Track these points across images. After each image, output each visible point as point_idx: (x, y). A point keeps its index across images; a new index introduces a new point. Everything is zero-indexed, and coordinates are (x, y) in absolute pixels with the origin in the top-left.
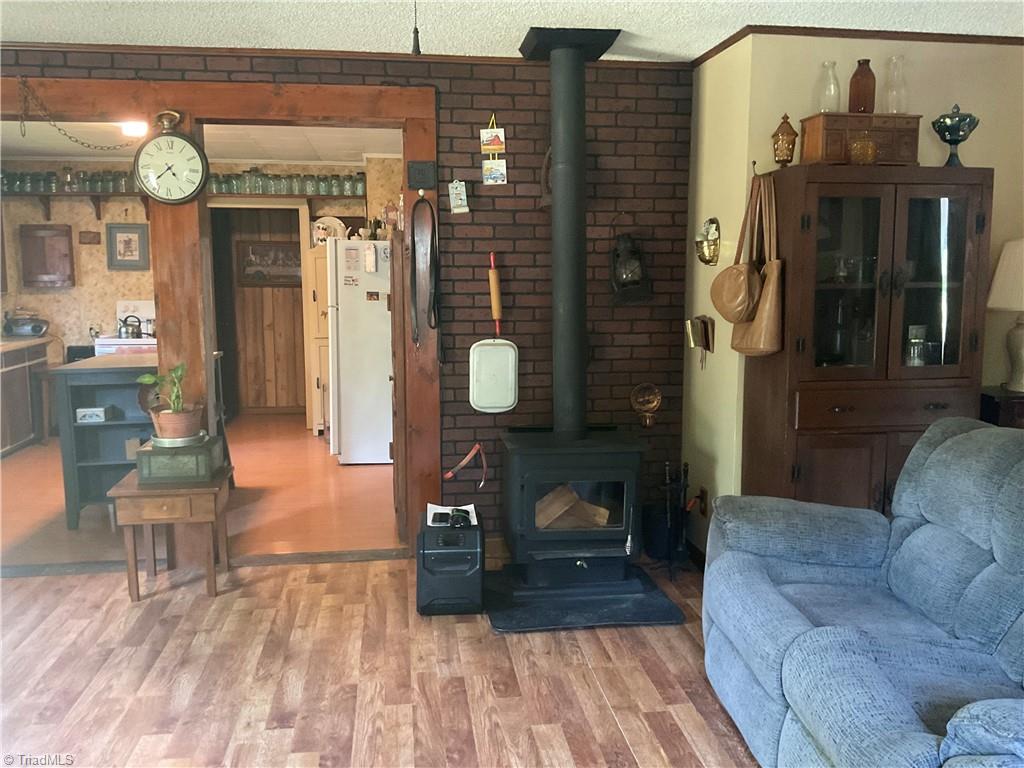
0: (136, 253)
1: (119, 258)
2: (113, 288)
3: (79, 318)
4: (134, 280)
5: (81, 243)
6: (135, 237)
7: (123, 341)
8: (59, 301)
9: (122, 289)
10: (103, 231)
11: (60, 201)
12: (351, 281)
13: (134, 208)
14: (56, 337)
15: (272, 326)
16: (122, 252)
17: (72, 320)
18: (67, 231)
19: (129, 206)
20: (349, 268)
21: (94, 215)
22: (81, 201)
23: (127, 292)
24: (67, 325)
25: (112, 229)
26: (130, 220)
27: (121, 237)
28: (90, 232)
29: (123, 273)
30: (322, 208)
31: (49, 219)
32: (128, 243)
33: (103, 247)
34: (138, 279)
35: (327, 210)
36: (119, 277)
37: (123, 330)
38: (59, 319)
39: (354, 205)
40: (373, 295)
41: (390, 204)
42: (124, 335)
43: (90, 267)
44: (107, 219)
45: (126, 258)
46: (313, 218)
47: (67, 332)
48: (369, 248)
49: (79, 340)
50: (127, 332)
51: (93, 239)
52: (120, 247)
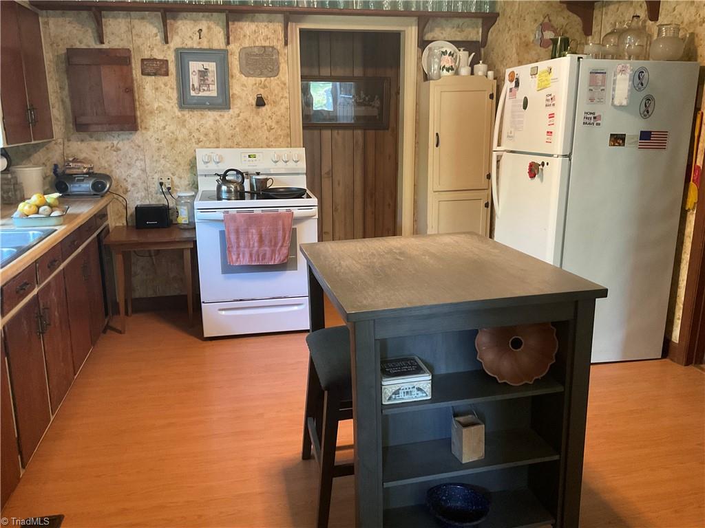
0: (214, 87)
1: (193, 93)
2: (185, 131)
3: (144, 171)
4: (211, 122)
5: (143, 73)
6: (212, 66)
7: (224, 203)
8: (118, 150)
9: (196, 135)
10: (171, 57)
11: (115, 17)
12: (592, 119)
13: (209, 28)
15: (331, 174)
16: (196, 85)
17: (136, 173)
18: (124, 57)
19: (204, 25)
20: (592, 100)
21: (159, 37)
22: (143, 18)
23: (202, 138)
24: (129, 180)
25: (183, 56)
26: (205, 45)
27: (195, 66)
28: (155, 59)
29: (197, 113)
30: (432, 30)
31: (102, 42)
32: (203, 74)
33: (172, 79)
34: (216, 121)
35: (436, 33)
36: (194, 119)
37: (224, 188)
38: (119, 173)
39: (468, 26)
40: (618, 139)
41: (546, 20)
42: (224, 196)
43: (156, 105)
44: (176, 42)
45: (201, 94)
46: (423, 44)
47: (129, 187)
48: (622, 71)
49: (146, 197)
50: (229, 192)
51: (156, 68)
52: (194, 80)
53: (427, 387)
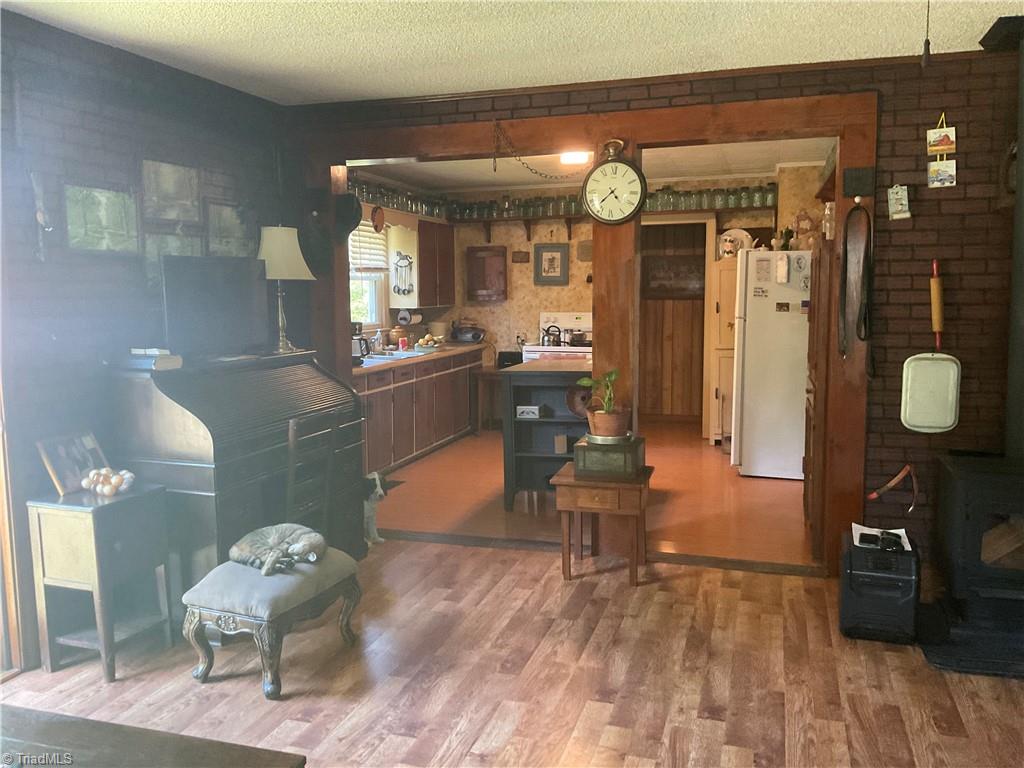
0: (558, 270)
1: (544, 274)
2: (537, 301)
3: (509, 328)
4: (555, 294)
5: (513, 261)
6: (557, 255)
7: (545, 348)
8: (493, 313)
9: (545, 303)
10: (532, 251)
11: (499, 226)
12: (761, 293)
13: (558, 229)
14: (491, 343)
15: (671, 338)
16: (547, 269)
17: (503, 329)
18: (502, 252)
19: (554, 228)
20: (759, 279)
21: (525, 237)
22: (516, 225)
23: (549, 305)
24: (499, 334)
25: (539, 249)
26: (554, 241)
27: (546, 256)
28: (521, 252)
29: (546, 288)
30: (729, 221)
31: (489, 241)
32: (552, 260)
33: (531, 265)
34: (558, 293)
35: (734, 222)
36: (544, 292)
37: (546, 338)
38: (493, 328)
39: (762, 216)
40: (783, 307)
41: (803, 213)
42: (546, 343)
43: (520, 282)
44: (536, 240)
45: (550, 274)
46: (720, 231)
47: (499, 339)
48: (781, 259)
49: (507, 347)
50: (549, 341)
51: (522, 257)
52: (545, 265)
53: (537, 412)
